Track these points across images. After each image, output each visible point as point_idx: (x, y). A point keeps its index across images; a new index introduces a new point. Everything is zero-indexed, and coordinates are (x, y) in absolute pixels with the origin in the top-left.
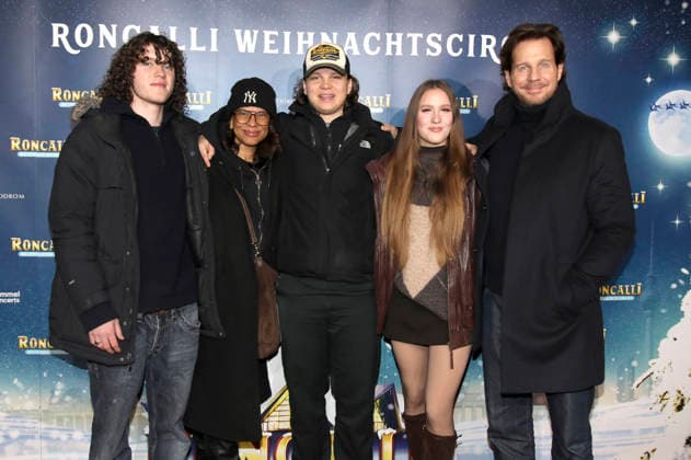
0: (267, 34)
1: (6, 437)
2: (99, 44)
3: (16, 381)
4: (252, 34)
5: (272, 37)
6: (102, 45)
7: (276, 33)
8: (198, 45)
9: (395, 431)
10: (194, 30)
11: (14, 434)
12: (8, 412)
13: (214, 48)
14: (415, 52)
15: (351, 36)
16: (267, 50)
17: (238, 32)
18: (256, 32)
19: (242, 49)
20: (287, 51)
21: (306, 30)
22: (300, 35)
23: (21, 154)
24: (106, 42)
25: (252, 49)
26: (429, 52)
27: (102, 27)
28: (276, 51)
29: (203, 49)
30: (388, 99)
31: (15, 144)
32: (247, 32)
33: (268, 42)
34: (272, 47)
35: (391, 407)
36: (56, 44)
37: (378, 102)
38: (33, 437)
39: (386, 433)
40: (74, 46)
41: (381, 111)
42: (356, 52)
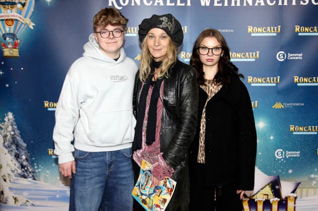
2: (131, 4)
6: (133, 4)
8: (181, 2)
9: (279, 200)
13: (189, 4)
14: (294, 3)
16: (216, 4)
19: (203, 4)
20: (226, 4)
24: (135, 2)
25: (208, 4)
26: (302, 3)
28: (220, 5)
29: (183, 4)
30: (279, 29)
33: (216, 0)
35: (277, 187)
36: (110, 4)
37: (274, 30)
39: (274, 200)
40: (119, 5)
41: (275, 34)
42: (263, 4)
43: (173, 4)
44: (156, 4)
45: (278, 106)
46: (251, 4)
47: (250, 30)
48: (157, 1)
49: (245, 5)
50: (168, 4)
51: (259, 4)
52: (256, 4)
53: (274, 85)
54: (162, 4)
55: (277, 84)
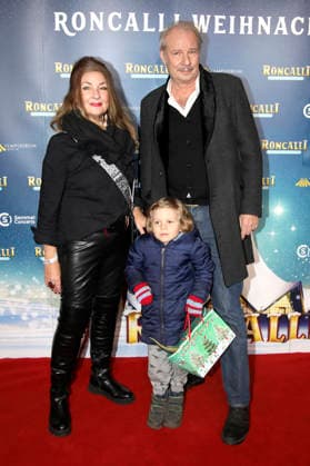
0: (217, 18)
1: (30, 316)
2: (90, 27)
3: (34, 278)
4: (206, 18)
5: (221, 21)
6: (92, 29)
7: (224, 17)
9: (300, 314)
10: (161, 16)
11: (35, 314)
12: (30, 299)
15: (282, 20)
17: (195, 17)
18: (209, 17)
20: (232, 31)
21: (247, 14)
22: (243, 18)
23: (33, 114)
24: (95, 26)
27: (93, 15)
28: (224, 32)
30: (308, 70)
31: (29, 106)
32: (202, 17)
33: (217, 24)
34: (221, 28)
35: (298, 297)
36: (57, 28)
37: (300, 72)
38: (47, 317)
39: (293, 315)
40: (71, 29)
41: (302, 79)
42: (285, 33)
43: (153, 30)
44: (127, 29)
45: (303, 183)
46: (268, 31)
47: (266, 70)
48: (128, 24)
49: (259, 33)
50: (146, 29)
51: (280, 32)
52: (276, 33)
53: (299, 152)
54: (136, 29)
55: (302, 150)
